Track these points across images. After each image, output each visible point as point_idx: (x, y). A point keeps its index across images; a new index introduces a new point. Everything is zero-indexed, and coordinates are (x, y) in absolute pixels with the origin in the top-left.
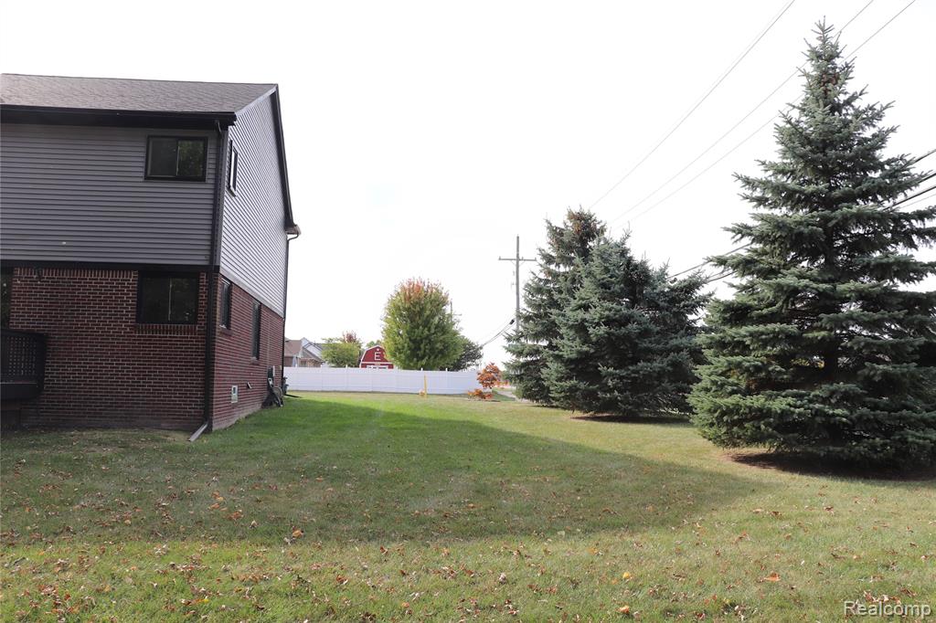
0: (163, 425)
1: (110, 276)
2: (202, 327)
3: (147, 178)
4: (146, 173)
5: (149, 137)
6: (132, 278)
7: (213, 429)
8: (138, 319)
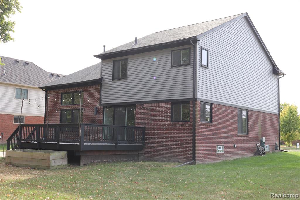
0: (180, 161)
1: (162, 105)
2: (192, 123)
3: (172, 67)
4: (171, 65)
5: (172, 51)
6: (169, 105)
7: (196, 163)
8: (172, 121)
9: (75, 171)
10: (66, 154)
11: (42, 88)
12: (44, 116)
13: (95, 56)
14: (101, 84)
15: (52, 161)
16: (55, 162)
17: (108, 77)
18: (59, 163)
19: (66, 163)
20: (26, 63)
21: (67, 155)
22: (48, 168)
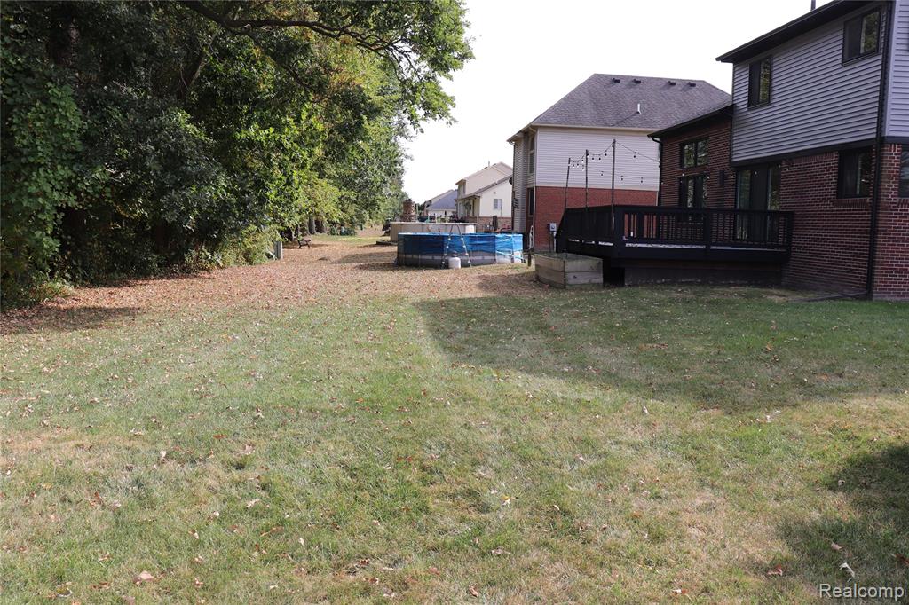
3: (844, 63)
4: (843, 58)
8: (839, 195)
9: (614, 295)
10: (599, 263)
11: (653, 136)
12: (658, 189)
13: (718, 59)
14: (731, 119)
15: (570, 276)
16: (575, 277)
17: (742, 102)
18: (583, 279)
19: (600, 280)
20: (691, 84)
21: (601, 265)
22: (564, 287)
